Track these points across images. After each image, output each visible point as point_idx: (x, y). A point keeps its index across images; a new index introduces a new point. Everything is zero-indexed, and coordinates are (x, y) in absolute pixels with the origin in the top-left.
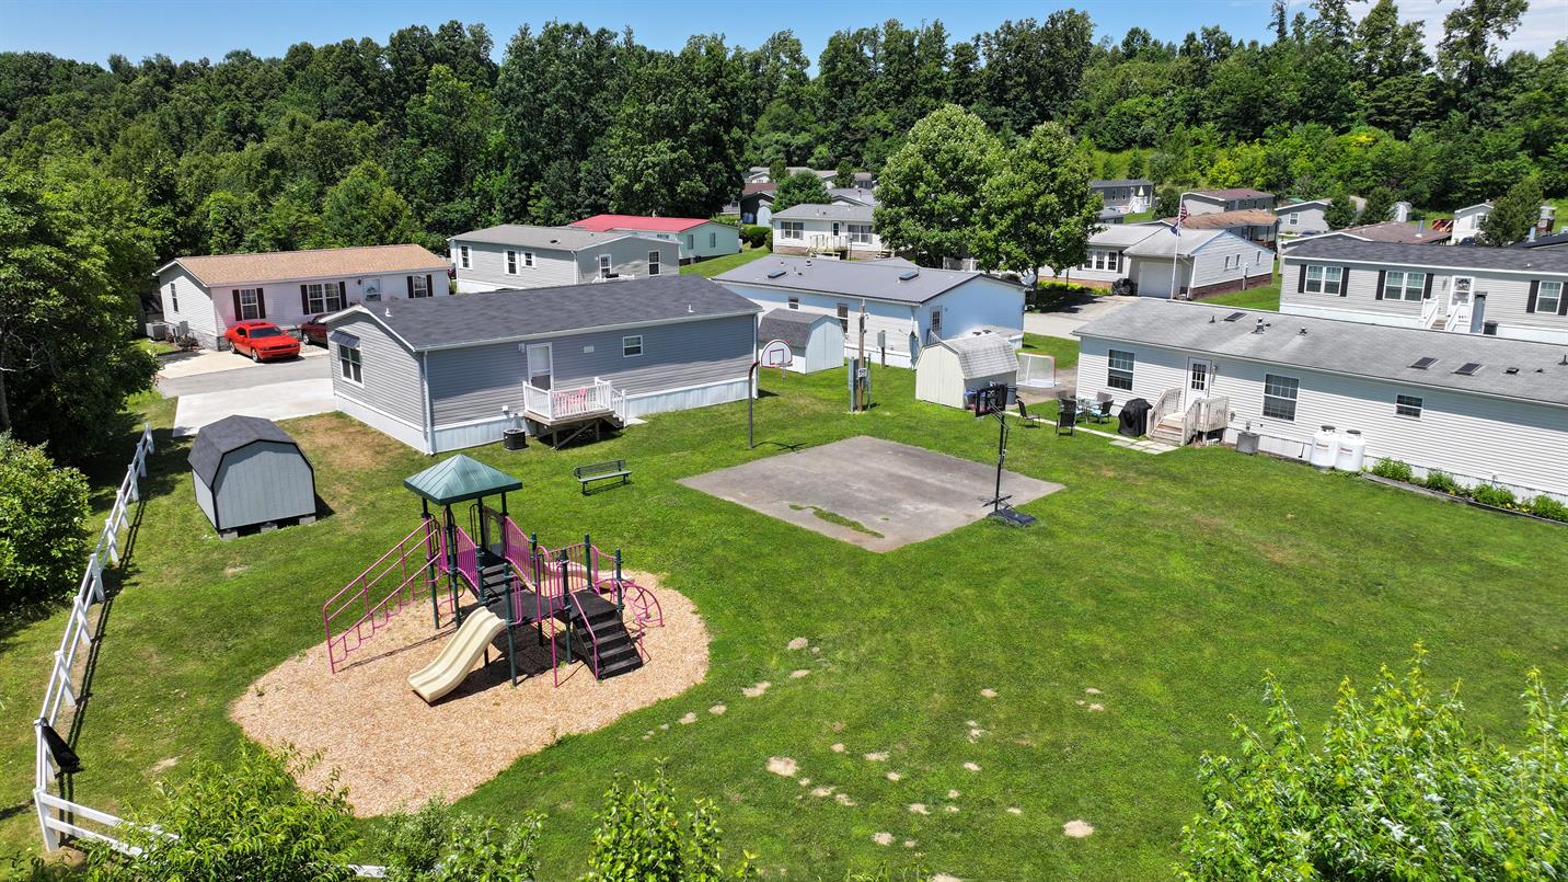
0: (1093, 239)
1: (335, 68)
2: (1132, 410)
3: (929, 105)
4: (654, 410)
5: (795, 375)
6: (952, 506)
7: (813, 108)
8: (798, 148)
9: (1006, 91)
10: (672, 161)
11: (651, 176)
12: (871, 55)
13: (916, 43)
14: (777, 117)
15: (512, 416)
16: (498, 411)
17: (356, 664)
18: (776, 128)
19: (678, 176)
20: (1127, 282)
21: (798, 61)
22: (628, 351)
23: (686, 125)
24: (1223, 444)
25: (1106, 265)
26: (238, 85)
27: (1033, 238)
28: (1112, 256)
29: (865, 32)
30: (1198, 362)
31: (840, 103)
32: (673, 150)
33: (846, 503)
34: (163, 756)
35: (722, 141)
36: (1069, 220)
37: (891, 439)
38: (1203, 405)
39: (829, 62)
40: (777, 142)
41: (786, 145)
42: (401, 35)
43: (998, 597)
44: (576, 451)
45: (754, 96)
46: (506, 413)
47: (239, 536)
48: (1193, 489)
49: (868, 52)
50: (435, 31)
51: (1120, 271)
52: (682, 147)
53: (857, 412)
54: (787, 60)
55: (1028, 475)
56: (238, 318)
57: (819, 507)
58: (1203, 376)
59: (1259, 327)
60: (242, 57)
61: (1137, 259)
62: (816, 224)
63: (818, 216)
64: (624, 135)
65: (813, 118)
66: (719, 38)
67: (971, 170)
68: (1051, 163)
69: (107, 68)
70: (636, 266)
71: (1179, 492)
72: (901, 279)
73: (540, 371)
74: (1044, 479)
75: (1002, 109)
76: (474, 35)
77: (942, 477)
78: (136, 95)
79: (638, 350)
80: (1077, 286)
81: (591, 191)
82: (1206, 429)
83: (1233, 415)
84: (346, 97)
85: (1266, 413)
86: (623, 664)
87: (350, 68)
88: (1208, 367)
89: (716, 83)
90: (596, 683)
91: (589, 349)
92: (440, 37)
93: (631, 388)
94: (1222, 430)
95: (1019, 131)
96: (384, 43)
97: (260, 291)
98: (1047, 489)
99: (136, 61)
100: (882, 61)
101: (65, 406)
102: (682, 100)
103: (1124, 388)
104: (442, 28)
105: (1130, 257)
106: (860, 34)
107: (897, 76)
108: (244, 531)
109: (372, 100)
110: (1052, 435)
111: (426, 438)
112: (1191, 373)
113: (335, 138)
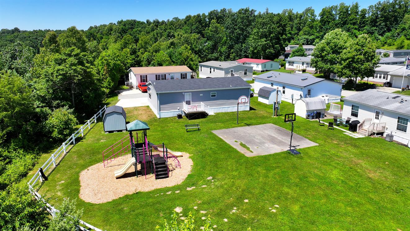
0: (376, 69)
1: (195, 21)
2: (353, 124)
3: (351, 27)
4: (218, 112)
5: (265, 105)
6: (280, 146)
7: (316, 28)
8: (310, 40)
9: (377, 22)
10: (265, 44)
11: (259, 48)
12: (335, 13)
13: (349, 9)
14: (306, 31)
15: (180, 110)
16: (177, 109)
17: (110, 166)
18: (305, 34)
19: (266, 48)
20: (388, 83)
21: (313, 15)
22: (212, 96)
23: (270, 35)
24: (383, 137)
25: (382, 77)
26: (173, 26)
27: (354, 68)
28: (384, 74)
29: (334, 7)
30: (378, 111)
31: (323, 27)
32: (266, 41)
33: (250, 142)
34: (63, 180)
35: (280, 38)
36: (367, 63)
37: (278, 125)
38: (375, 124)
39: (322, 15)
40: (304, 38)
41: (306, 39)
42: (211, 12)
43: (271, 174)
44: (193, 120)
45: (299, 25)
46: (179, 109)
47: (109, 133)
48: (359, 150)
49: (334, 12)
50: (219, 11)
51: (387, 79)
52: (268, 40)
53: (275, 117)
54: (310, 15)
55: (310, 140)
56: (141, 82)
57: (242, 142)
58: (379, 115)
59: (401, 101)
60: (176, 19)
61: (392, 76)
62: (298, 62)
63: (299, 60)
64: (253, 37)
65: (316, 32)
66: (291, 10)
67: (341, 48)
68: (362, 46)
69: (146, 22)
70: (241, 73)
71: (354, 151)
72: (302, 80)
73: (188, 100)
74: (314, 142)
75: (375, 28)
76: (229, 11)
77: (284, 138)
78: (150, 28)
79: (215, 96)
80: (372, 83)
81: (245, 52)
82: (376, 132)
83: (387, 128)
84: (197, 28)
85: (397, 129)
86: (163, 176)
87: (198, 21)
88: (380, 113)
89: (279, 23)
90: (155, 180)
91: (201, 95)
92: (221, 12)
93: (211, 105)
94: (383, 132)
95: (380, 35)
96: (207, 14)
97: (146, 76)
98: (313, 144)
99: (152, 21)
100: (338, 14)
101: (84, 100)
102: (269, 28)
103: (355, 117)
104: (221, 10)
105: (390, 75)
106: (332, 7)
107: (342, 19)
108: (110, 132)
109: (203, 28)
110: (326, 129)
111: (158, 114)
112: (375, 114)
113: (188, 38)
